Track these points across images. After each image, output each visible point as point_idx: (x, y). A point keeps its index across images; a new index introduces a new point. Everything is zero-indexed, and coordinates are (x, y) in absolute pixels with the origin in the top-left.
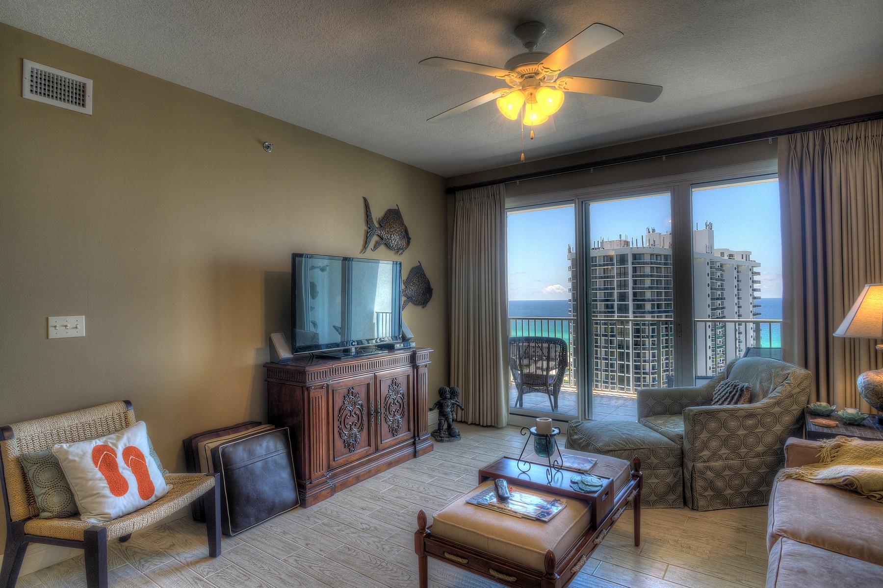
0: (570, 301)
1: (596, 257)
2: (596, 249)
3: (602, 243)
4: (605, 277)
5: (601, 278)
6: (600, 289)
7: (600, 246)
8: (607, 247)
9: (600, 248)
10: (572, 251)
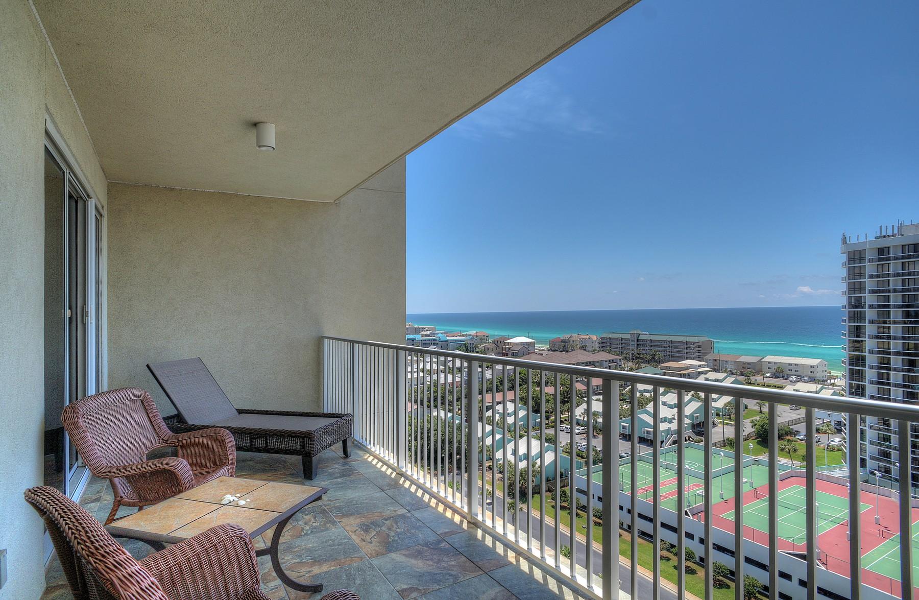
0: (844, 307)
1: (889, 247)
2: (889, 236)
3: (900, 228)
4: (903, 275)
5: (898, 275)
6: (895, 291)
7: (896, 232)
8: (907, 233)
9: (896, 235)
10: (848, 242)
